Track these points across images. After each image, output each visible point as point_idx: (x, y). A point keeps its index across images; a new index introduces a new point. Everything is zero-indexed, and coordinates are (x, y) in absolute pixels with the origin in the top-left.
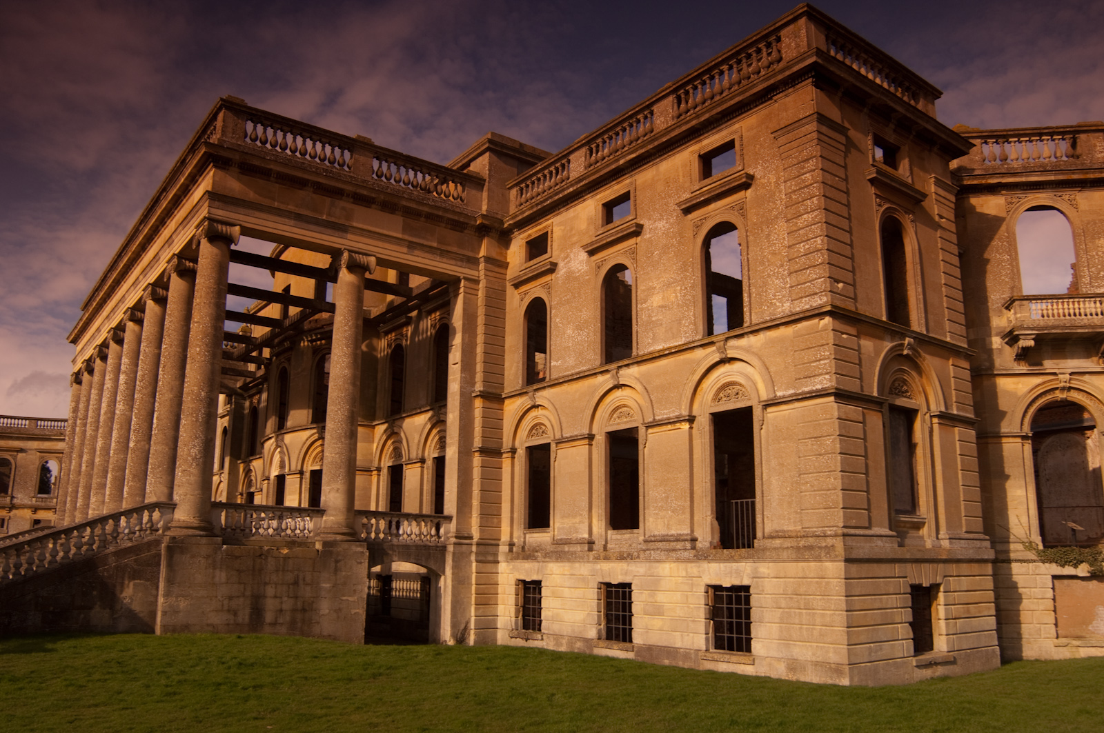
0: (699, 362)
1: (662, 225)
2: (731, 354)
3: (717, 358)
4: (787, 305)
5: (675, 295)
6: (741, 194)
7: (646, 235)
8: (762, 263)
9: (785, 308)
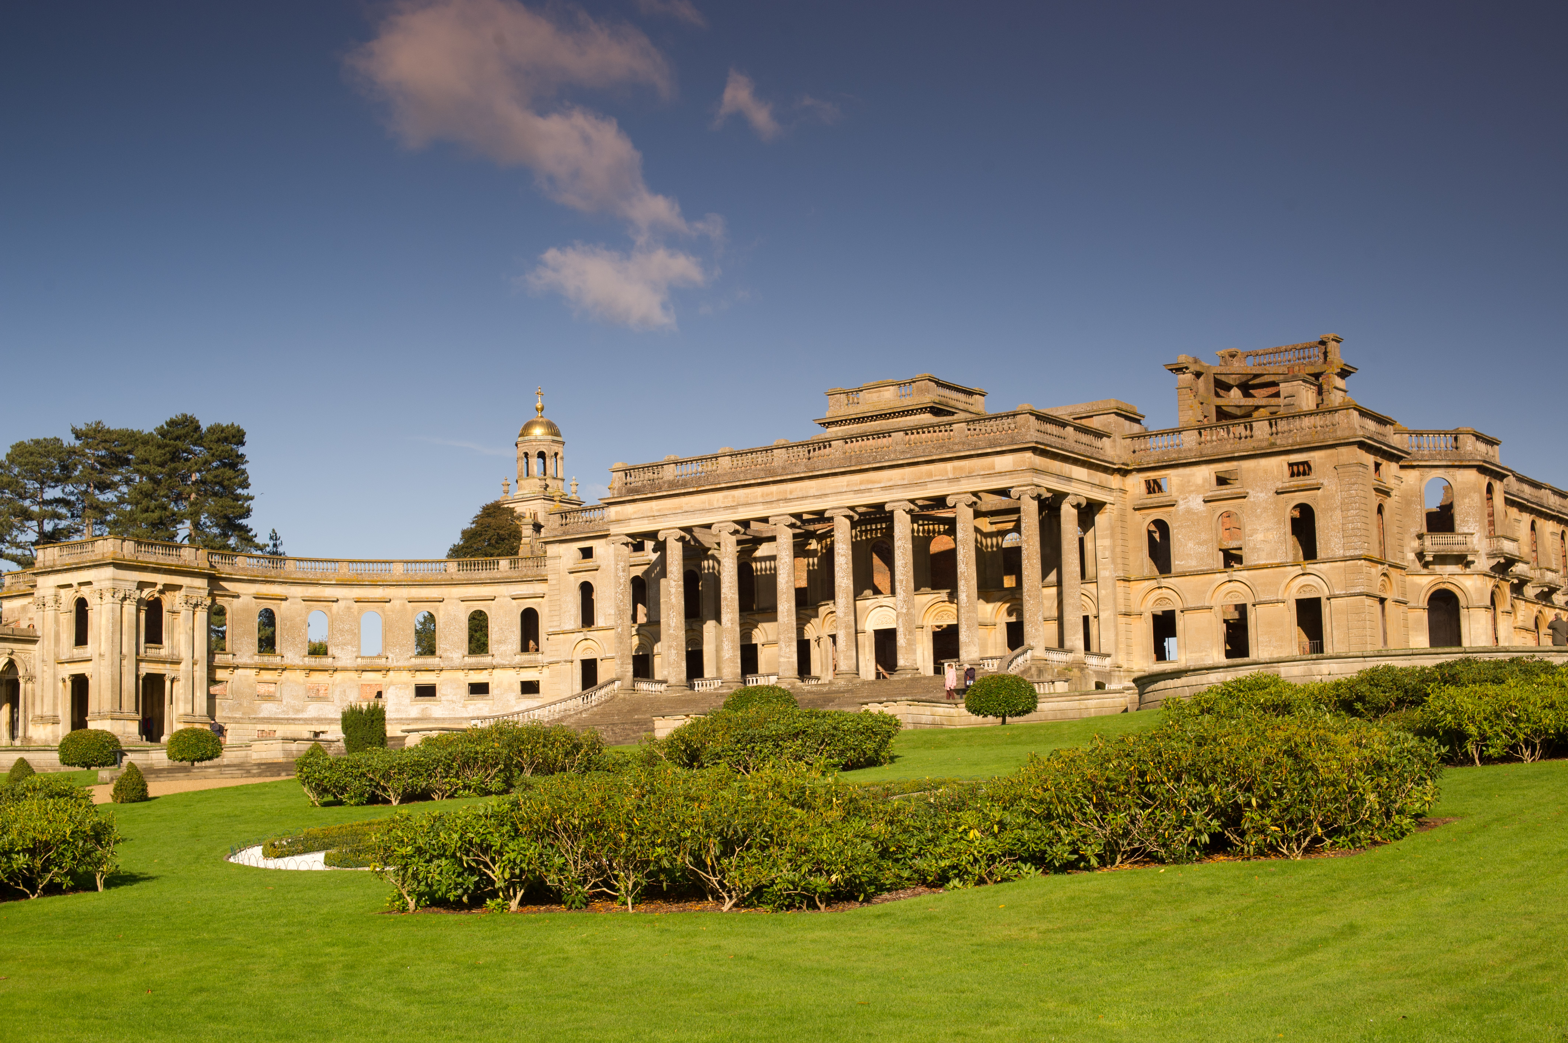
0: (1290, 573)
1: (1262, 495)
2: (1308, 571)
3: (1301, 572)
4: (1341, 552)
5: (1273, 536)
6: (1316, 491)
7: (1251, 498)
8: (1327, 529)
9: (1340, 553)
